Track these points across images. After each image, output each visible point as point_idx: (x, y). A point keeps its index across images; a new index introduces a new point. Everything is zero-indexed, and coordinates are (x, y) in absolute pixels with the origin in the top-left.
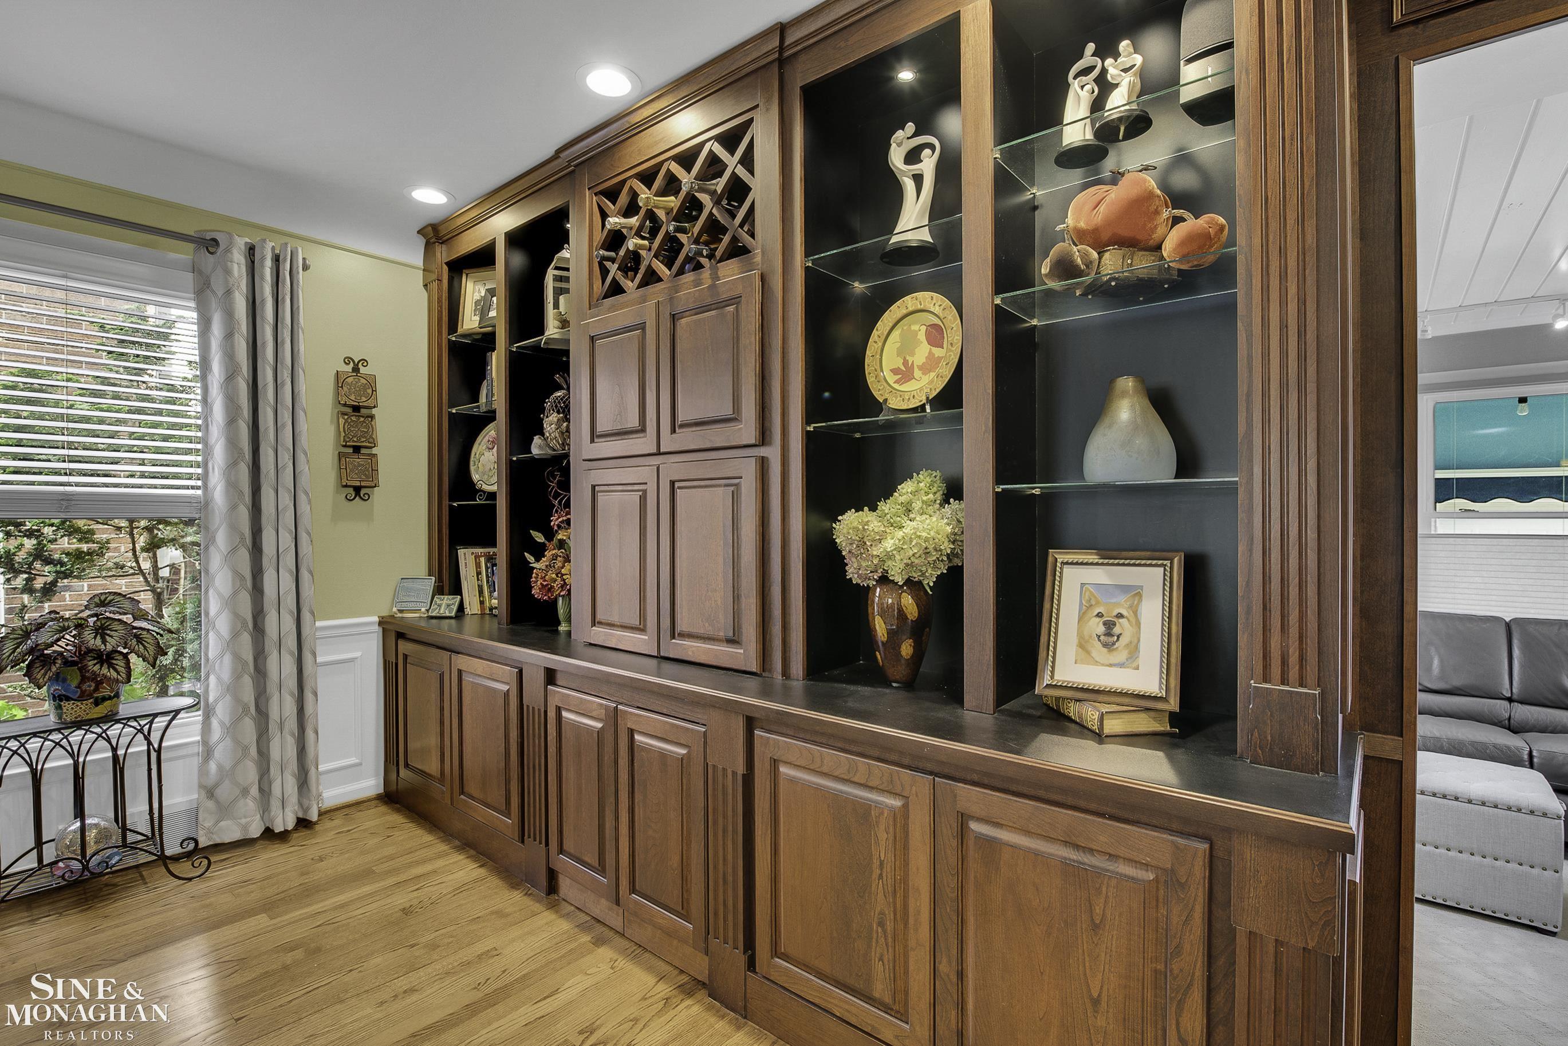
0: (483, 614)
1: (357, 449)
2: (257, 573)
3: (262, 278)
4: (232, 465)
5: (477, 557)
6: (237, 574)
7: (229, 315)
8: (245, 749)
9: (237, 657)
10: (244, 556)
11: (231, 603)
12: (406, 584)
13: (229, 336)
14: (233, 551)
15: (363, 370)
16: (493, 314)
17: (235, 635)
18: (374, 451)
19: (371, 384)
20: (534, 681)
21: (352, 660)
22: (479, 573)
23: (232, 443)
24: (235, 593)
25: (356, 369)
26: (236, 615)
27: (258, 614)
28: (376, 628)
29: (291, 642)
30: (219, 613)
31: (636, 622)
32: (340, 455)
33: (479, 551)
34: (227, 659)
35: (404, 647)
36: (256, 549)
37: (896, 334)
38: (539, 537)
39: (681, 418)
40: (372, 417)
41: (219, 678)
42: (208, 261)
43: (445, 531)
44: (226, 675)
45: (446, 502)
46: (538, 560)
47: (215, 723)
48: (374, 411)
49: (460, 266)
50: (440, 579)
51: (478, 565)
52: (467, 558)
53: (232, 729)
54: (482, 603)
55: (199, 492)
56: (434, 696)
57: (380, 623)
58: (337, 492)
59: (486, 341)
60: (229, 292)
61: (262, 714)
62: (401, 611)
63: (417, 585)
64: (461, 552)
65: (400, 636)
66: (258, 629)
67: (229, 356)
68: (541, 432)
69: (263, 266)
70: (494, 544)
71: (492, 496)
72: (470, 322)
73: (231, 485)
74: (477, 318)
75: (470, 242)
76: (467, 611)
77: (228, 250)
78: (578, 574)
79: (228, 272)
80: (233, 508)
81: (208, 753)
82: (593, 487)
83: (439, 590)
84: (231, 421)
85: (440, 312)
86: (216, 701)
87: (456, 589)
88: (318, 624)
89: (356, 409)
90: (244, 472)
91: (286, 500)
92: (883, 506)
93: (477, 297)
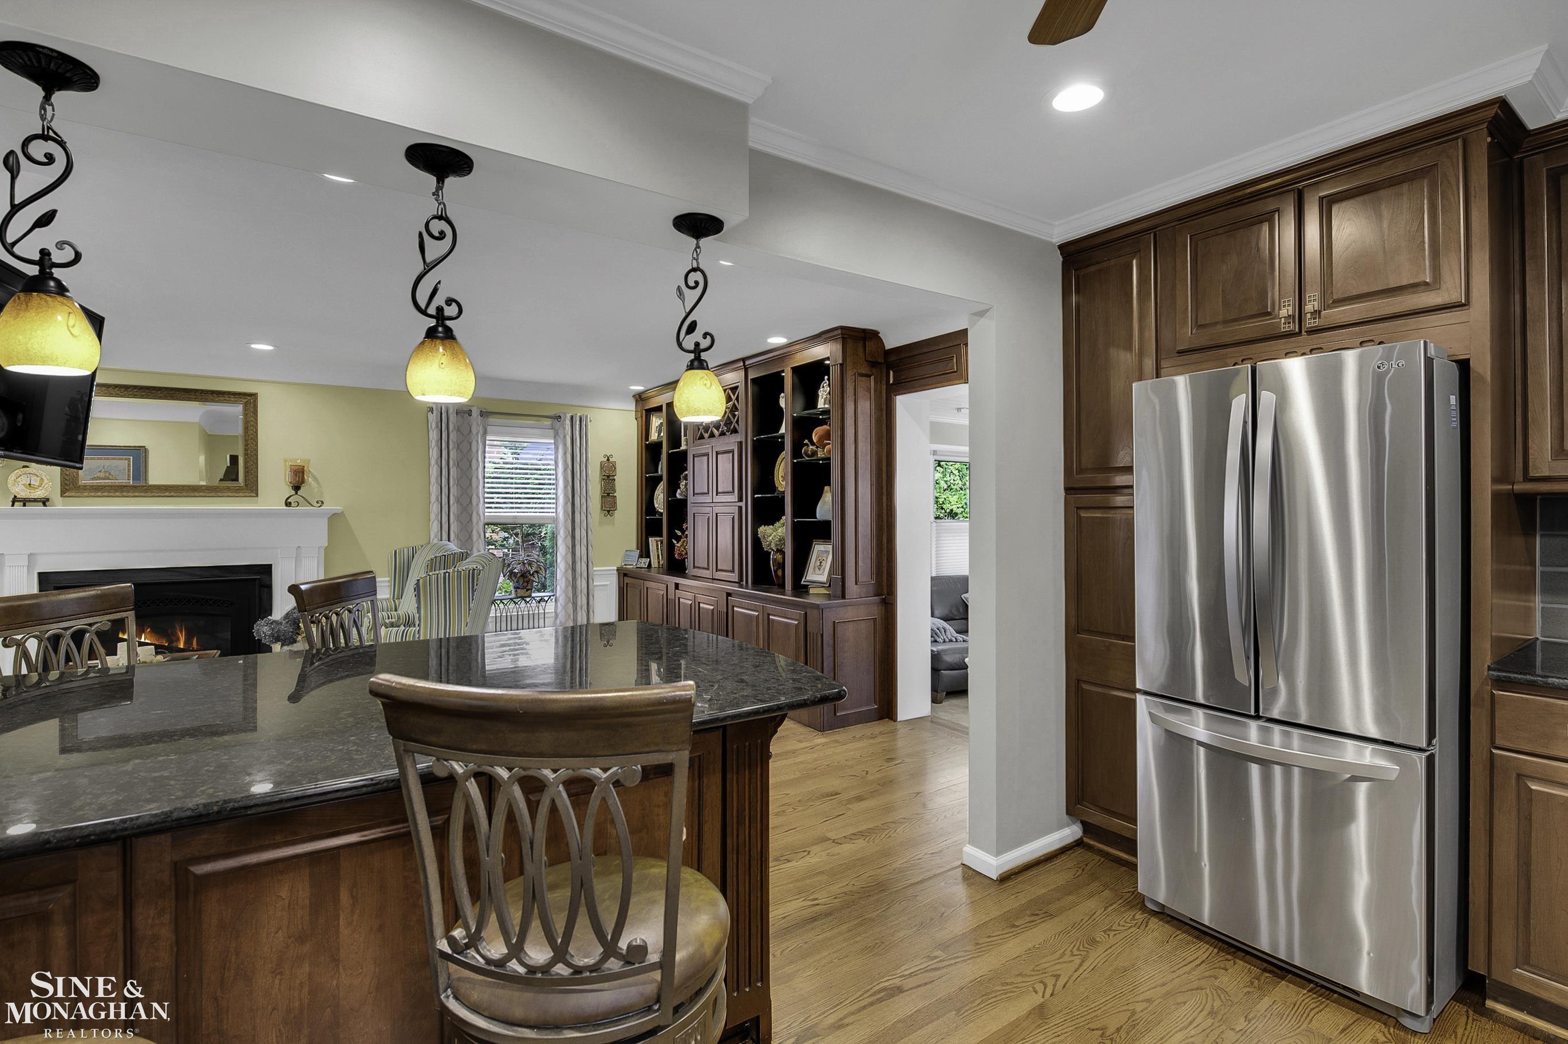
0: (659, 567)
1: (608, 494)
2: (574, 546)
3: (576, 429)
4: (566, 504)
5: (657, 541)
6: (567, 546)
7: (565, 445)
8: (569, 615)
9: (567, 579)
10: (569, 539)
11: (565, 558)
12: (627, 553)
13: (565, 453)
14: (566, 537)
15: (611, 459)
16: (662, 434)
17: (566, 571)
18: (615, 494)
19: (614, 466)
20: (672, 587)
21: (606, 585)
22: (658, 549)
23: (566, 495)
24: (566, 554)
25: (608, 460)
26: (567, 563)
27: (574, 562)
28: (615, 572)
29: (585, 574)
30: (561, 562)
31: (706, 566)
32: (602, 497)
33: (658, 539)
34: (564, 579)
35: (627, 580)
36: (573, 537)
37: (783, 463)
38: (679, 533)
39: (719, 490)
40: (614, 480)
41: (560, 587)
42: (557, 424)
43: (644, 529)
44: (563, 586)
45: (644, 517)
46: (678, 543)
47: (559, 604)
48: (615, 477)
49: (650, 411)
50: (641, 551)
51: (657, 545)
52: (652, 541)
53: (565, 607)
54: (659, 562)
55: (554, 514)
56: (638, 600)
57: (617, 570)
58: (601, 513)
59: (658, 445)
60: (565, 437)
61: (575, 604)
62: (625, 565)
63: (632, 553)
64: (650, 539)
65: (625, 575)
66: (574, 570)
67: (565, 461)
68: (680, 488)
69: (576, 425)
70: (662, 536)
71: (661, 514)
72: (654, 436)
73: (565, 512)
74: (657, 434)
75: (654, 403)
76: (653, 566)
77: (565, 420)
78: (690, 547)
79: (564, 428)
80: (566, 521)
81: (556, 616)
82: (694, 514)
83: (641, 556)
84: (565, 487)
85: (642, 432)
86: (560, 596)
87: (648, 556)
88: (595, 569)
89: (608, 477)
90: (570, 505)
91: (584, 517)
92: (777, 524)
93: (657, 425)
